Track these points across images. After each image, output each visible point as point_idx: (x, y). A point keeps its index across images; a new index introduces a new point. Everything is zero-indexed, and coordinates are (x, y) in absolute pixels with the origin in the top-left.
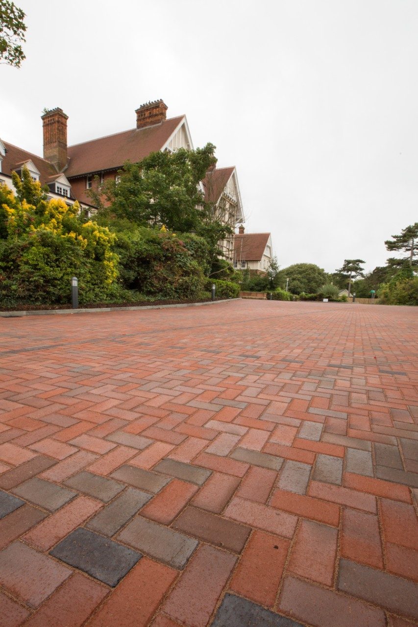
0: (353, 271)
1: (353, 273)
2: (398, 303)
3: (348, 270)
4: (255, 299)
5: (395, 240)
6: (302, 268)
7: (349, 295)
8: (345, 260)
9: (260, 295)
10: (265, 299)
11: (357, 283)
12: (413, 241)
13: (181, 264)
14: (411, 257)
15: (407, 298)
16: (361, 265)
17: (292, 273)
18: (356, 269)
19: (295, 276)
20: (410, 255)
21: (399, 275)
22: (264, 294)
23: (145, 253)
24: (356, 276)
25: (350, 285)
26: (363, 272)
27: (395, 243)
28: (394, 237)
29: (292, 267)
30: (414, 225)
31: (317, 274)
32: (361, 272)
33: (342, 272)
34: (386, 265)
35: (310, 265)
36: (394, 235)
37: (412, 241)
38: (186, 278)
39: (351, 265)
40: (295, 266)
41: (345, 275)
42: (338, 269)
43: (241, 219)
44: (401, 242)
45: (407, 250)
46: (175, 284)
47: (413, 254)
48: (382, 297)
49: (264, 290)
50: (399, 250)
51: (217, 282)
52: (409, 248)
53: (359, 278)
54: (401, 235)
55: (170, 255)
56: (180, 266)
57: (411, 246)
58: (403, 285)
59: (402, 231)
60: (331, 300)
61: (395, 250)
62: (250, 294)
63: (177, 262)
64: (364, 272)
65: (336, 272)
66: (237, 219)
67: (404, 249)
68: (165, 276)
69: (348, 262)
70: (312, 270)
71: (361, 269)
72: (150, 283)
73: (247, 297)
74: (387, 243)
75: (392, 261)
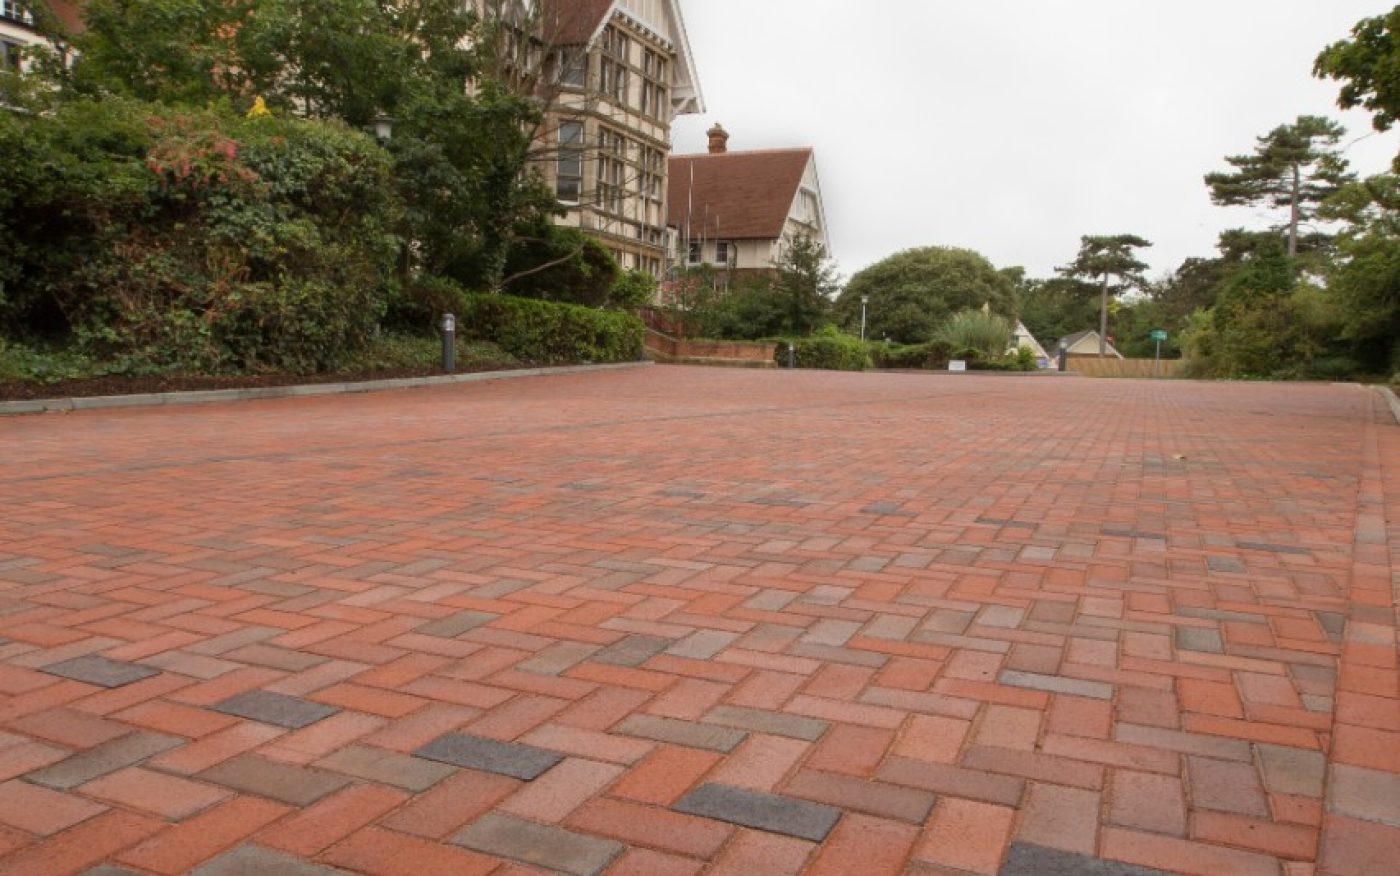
0: (1112, 271)
1: (1113, 280)
2: (1245, 371)
3: (1096, 270)
4: (733, 364)
5: (1237, 170)
6: (927, 261)
7: (1102, 348)
8: (1085, 239)
9: (749, 352)
10: (772, 366)
11: (1126, 312)
12: (1297, 174)
13: (227, 230)
14: (1292, 226)
15: (1274, 355)
16: (1138, 254)
17: (893, 278)
18: (1122, 266)
19: (906, 287)
20: (1288, 220)
21: (1245, 281)
22: (764, 347)
23: (49, 188)
24: (1124, 288)
25: (1104, 317)
26: (1145, 274)
27: (1237, 179)
28: (1236, 161)
29: (896, 260)
30: (1294, 123)
31: (978, 281)
32: (1138, 275)
33: (1076, 277)
34: (1218, 254)
35: (955, 251)
36: (1233, 155)
37: (1292, 175)
38: (255, 289)
39: (1104, 252)
40: (906, 255)
41: (1088, 285)
42: (1063, 265)
43: (693, 102)
44: (1256, 178)
45: (1280, 202)
46: (210, 313)
47: (1299, 216)
48: (1195, 352)
49: (769, 334)
50: (1254, 202)
51: (522, 306)
52: (1284, 196)
53: (1133, 295)
54: (1256, 154)
55: (182, 196)
56: (227, 241)
57: (1291, 188)
58: (1258, 313)
59: (1257, 143)
60: (975, 366)
61: (1241, 203)
62: (714, 349)
63: (212, 226)
64: (1151, 276)
65: (1057, 275)
66: (676, 102)
67: (1269, 198)
68: (166, 279)
69: (1096, 244)
70: (963, 268)
71: (1140, 267)
72: (107, 307)
73: (703, 358)
74: (1211, 180)
75: (1234, 241)
